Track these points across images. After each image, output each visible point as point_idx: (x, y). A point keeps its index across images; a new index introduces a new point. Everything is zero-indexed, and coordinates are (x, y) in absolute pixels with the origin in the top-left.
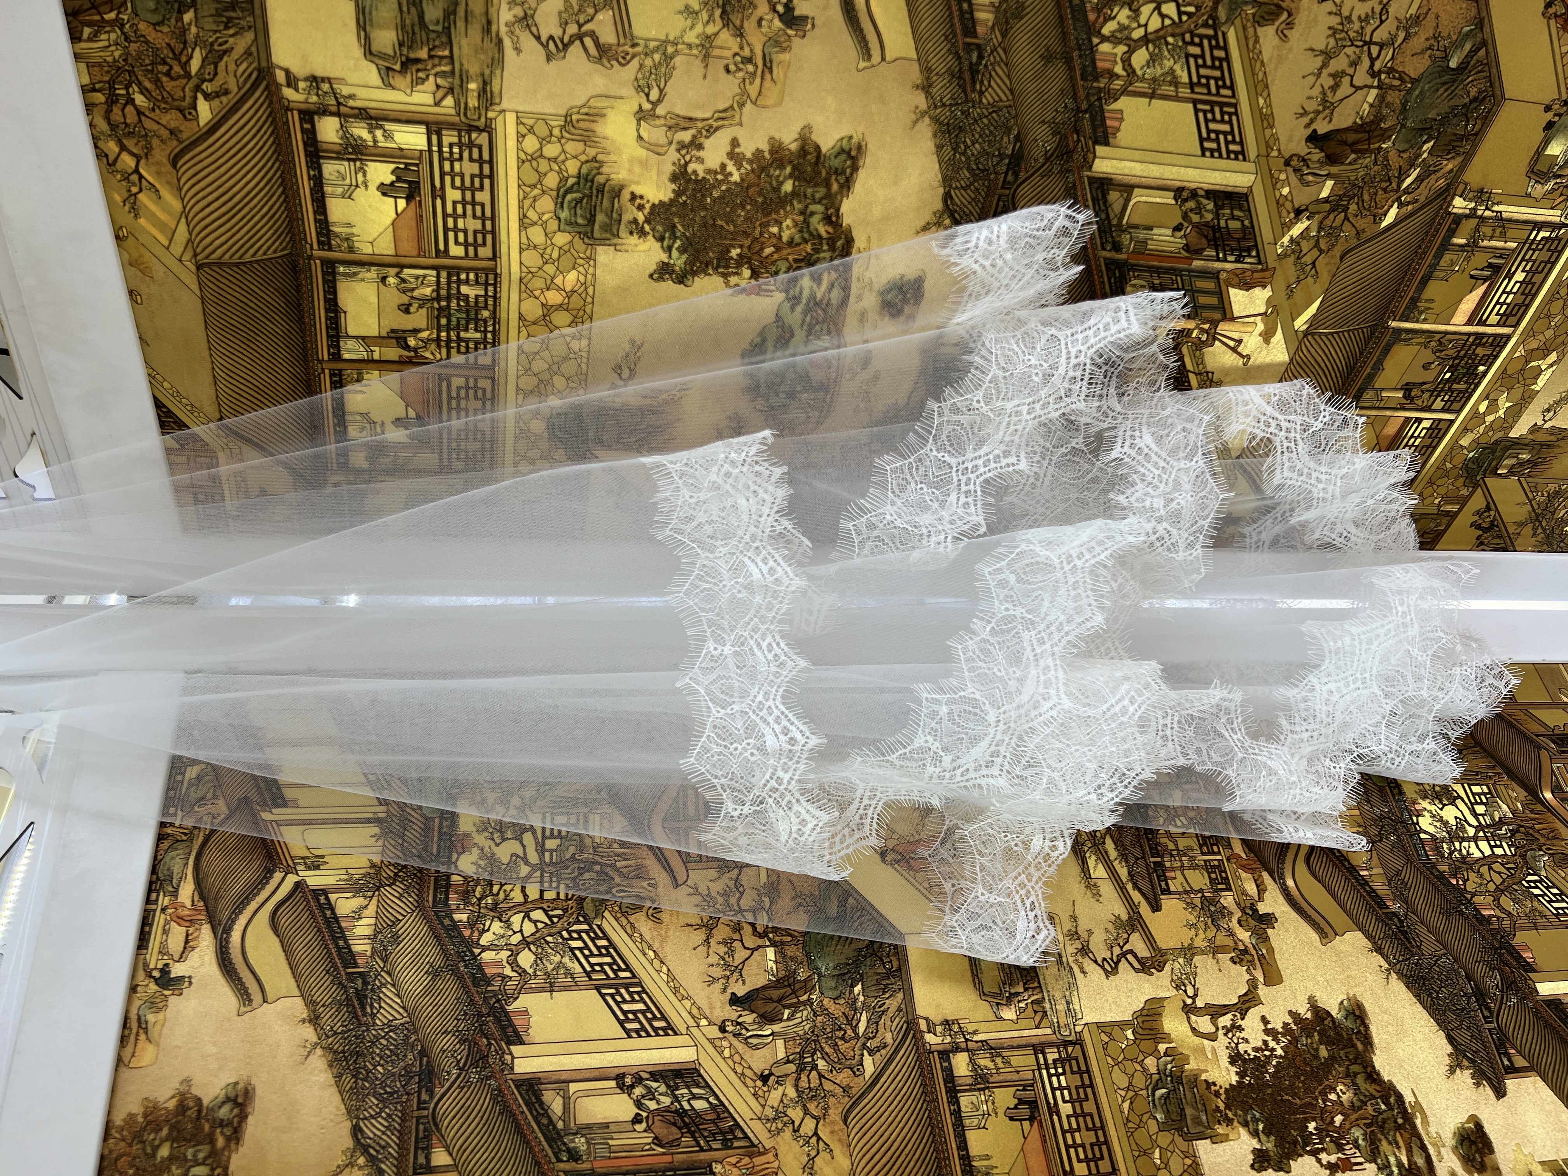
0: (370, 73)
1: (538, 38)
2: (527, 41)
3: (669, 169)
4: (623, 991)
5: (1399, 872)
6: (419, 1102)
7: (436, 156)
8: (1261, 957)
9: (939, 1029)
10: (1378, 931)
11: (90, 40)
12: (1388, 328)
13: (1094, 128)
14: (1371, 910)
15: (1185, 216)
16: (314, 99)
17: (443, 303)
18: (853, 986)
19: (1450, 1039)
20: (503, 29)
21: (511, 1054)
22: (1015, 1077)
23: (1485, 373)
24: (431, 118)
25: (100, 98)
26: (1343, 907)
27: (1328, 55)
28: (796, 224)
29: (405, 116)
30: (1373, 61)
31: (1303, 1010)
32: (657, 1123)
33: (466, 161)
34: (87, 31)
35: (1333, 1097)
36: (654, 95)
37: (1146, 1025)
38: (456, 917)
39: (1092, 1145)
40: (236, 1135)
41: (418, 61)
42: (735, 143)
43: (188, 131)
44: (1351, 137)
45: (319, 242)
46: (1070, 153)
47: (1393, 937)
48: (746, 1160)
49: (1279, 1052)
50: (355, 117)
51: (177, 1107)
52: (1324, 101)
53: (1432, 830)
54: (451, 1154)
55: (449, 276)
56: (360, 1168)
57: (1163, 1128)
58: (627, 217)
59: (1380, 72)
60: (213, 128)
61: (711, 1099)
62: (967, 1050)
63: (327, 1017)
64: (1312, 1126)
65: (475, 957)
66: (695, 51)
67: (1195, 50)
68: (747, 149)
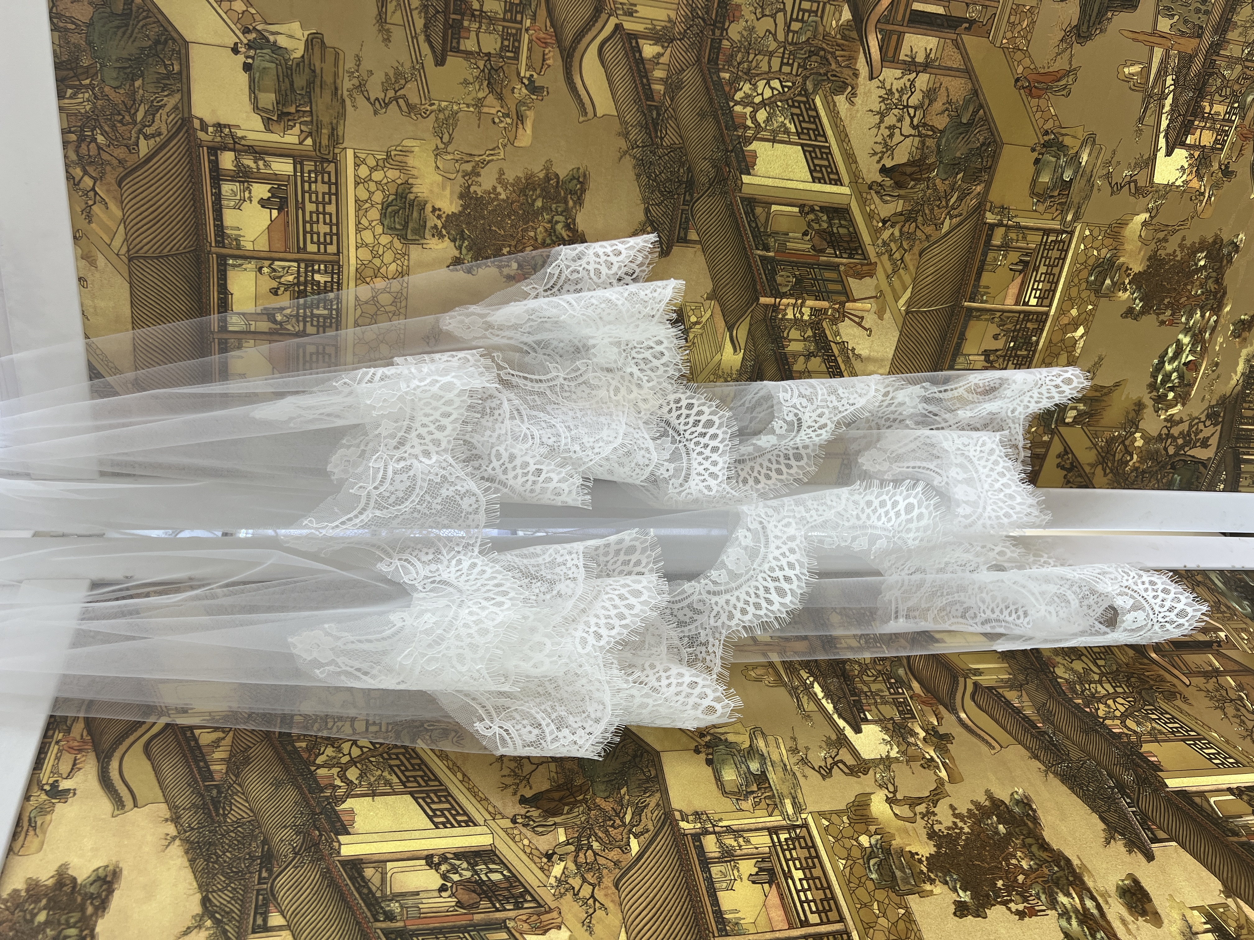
0: (257, 122)
1: (368, 99)
2: (361, 100)
3: (458, 189)
4: (432, 795)
5: (1044, 704)
6: (260, 878)
7: (299, 179)
8: (944, 764)
9: (691, 818)
10: (1034, 744)
11: (71, 98)
12: (962, 307)
13: (739, 162)
14: (1026, 730)
15: (809, 225)
16: (219, 139)
17: (302, 288)
18: (619, 789)
19: (1102, 819)
20: (346, 93)
21: (338, 841)
22: (755, 851)
23: (1037, 342)
24: (296, 153)
25: (73, 137)
26: (1004, 729)
27: (882, 115)
28: (546, 230)
29: (279, 152)
30: (912, 118)
31: (982, 799)
32: (460, 891)
33: (319, 183)
34: (69, 92)
35: (1014, 861)
36: (446, 138)
37: (858, 813)
38: (297, 744)
39: (821, 900)
40: (102, 905)
41: (289, 114)
42: (501, 172)
43: (131, 161)
44: (909, 170)
45: (216, 241)
46: (725, 180)
47: (1046, 749)
48: (535, 917)
49: (966, 830)
50: (245, 152)
51: (55, 884)
52: (886, 145)
53: (1067, 676)
54: (285, 917)
55: (306, 267)
56: (207, 929)
57: (878, 886)
58: (429, 224)
59: (918, 126)
60: (149, 159)
61: (505, 872)
62: (714, 833)
63: (186, 817)
64: (1000, 883)
65: (311, 773)
66: (472, 109)
67: (797, 111)
68: (510, 176)
